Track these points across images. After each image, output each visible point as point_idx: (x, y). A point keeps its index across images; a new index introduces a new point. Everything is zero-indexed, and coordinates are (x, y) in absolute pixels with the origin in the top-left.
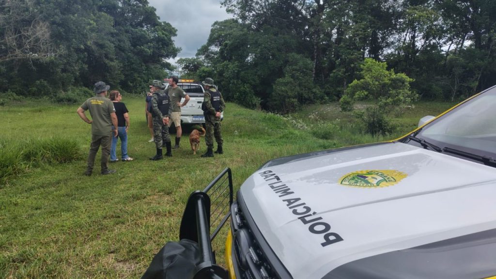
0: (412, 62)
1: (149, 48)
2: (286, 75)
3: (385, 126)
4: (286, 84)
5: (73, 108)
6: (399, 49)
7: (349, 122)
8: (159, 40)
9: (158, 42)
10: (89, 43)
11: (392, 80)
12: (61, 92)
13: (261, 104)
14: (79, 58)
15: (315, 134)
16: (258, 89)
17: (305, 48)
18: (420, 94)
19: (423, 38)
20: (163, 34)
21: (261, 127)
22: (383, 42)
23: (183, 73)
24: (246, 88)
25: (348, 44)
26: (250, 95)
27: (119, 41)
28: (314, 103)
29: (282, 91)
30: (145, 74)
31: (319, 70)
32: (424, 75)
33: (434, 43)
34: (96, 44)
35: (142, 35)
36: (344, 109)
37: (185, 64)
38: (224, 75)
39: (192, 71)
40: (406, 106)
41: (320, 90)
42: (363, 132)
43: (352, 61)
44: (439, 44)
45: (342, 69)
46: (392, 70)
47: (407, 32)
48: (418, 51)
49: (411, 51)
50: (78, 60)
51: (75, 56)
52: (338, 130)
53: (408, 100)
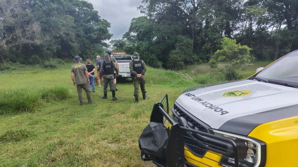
0: (250, 38)
1: (95, 34)
2: (177, 48)
3: (236, 76)
4: (176, 54)
5: (54, 70)
6: (242, 31)
7: (215, 74)
8: (100, 30)
9: (100, 31)
10: (61, 33)
11: (240, 49)
12: (46, 62)
13: (162, 65)
14: (56, 42)
15: (196, 81)
16: (160, 57)
17: (187, 32)
18: (256, 57)
19: (257, 24)
20: (103, 26)
21: (165, 78)
22: (233, 27)
23: (113, 49)
24: (153, 56)
25: (213, 29)
26: (155, 60)
27: (77, 31)
28: (193, 64)
29: (175, 57)
30: (92, 50)
31: (195, 45)
32: (258, 46)
33: (263, 27)
34: (65, 33)
35: (91, 27)
36: (212, 67)
37: (115, 43)
38: (140, 49)
39: (119, 47)
40: (248, 64)
41: (197, 56)
42: (224, 80)
43: (215, 39)
44: (266, 27)
45: (209, 44)
46: (239, 44)
47: (247, 21)
48: (253, 32)
49: (249, 32)
50: (55, 43)
51: (54, 41)
52: (210, 79)
53: (249, 60)
